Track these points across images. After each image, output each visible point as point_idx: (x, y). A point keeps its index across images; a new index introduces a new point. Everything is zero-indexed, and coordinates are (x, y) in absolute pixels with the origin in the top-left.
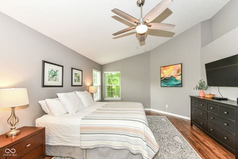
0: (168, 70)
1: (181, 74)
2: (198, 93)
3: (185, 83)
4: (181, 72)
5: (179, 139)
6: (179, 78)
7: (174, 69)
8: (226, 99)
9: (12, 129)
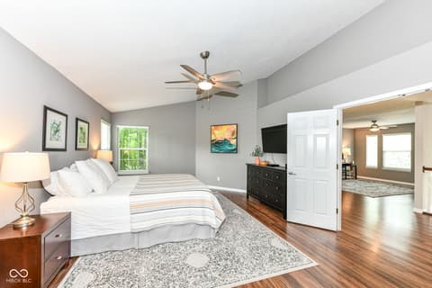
0: (222, 131)
1: (236, 138)
2: (254, 161)
3: (241, 149)
4: (236, 134)
5: (238, 211)
6: (233, 142)
7: (228, 129)
8: (278, 166)
9: (22, 216)
